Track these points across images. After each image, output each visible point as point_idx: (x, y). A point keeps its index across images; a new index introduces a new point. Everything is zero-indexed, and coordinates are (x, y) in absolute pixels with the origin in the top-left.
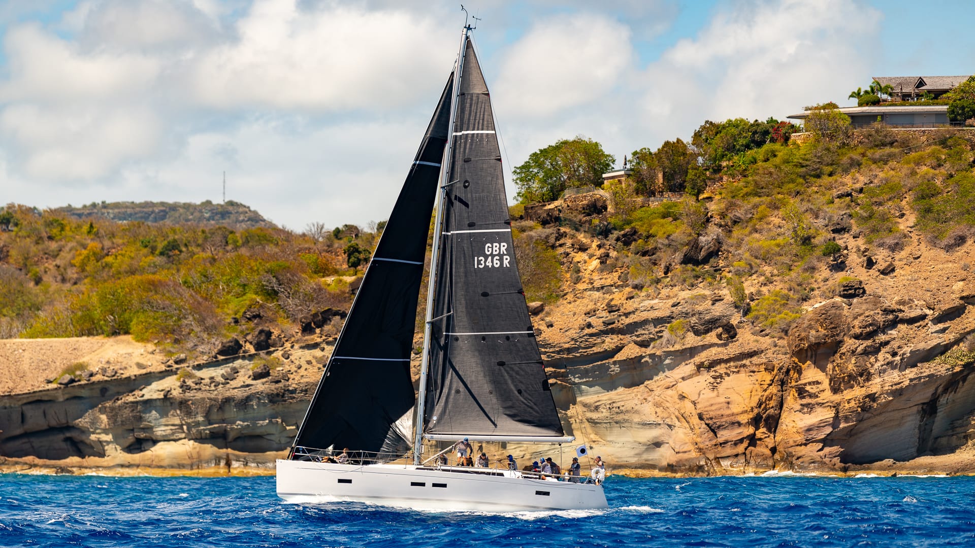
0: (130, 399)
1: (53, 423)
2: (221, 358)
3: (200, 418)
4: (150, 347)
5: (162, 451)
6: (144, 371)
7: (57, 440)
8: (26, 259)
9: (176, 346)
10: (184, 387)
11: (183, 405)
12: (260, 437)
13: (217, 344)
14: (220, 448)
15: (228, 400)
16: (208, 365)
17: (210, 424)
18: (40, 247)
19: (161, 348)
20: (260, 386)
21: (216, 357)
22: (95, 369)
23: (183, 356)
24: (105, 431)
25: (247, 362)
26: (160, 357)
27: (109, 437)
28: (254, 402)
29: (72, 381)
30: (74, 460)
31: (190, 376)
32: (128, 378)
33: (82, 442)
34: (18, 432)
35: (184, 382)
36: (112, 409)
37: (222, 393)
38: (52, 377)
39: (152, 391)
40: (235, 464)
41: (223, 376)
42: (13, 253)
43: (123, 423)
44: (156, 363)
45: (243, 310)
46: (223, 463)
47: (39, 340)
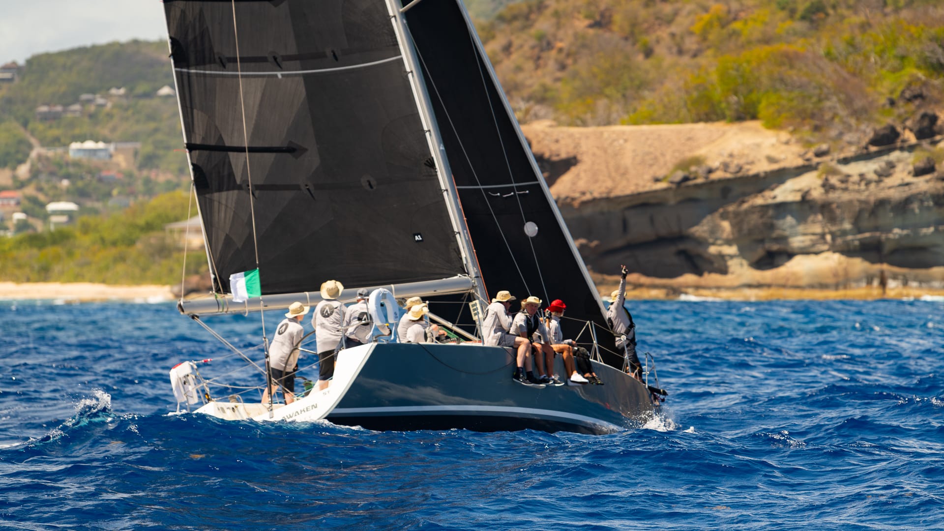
0: (759, 201)
1: (663, 232)
2: (873, 149)
3: (847, 226)
4: (784, 135)
5: (799, 266)
6: (775, 167)
7: (668, 254)
8: (634, 25)
9: (817, 134)
10: (827, 187)
11: (825, 209)
12: (923, 249)
13: (868, 131)
14: (873, 262)
15: (882, 203)
16: (857, 158)
17: (860, 231)
18: (651, 10)
19: (797, 136)
20: (923, 184)
21: (866, 148)
22: (715, 163)
23: (824, 147)
24: (729, 242)
25: (906, 154)
26: (796, 149)
27: (732, 250)
28: (915, 206)
29: (686, 179)
30: (689, 278)
31: (834, 172)
32: (756, 176)
33: (700, 256)
34: (619, 243)
35: (827, 180)
36: (737, 214)
37: (874, 193)
38: (661, 173)
39: (786, 192)
40: (892, 284)
41: (876, 172)
42: (618, 18)
43: (750, 232)
44: (790, 157)
45: (900, 89)
46: (876, 283)
47: (645, 128)
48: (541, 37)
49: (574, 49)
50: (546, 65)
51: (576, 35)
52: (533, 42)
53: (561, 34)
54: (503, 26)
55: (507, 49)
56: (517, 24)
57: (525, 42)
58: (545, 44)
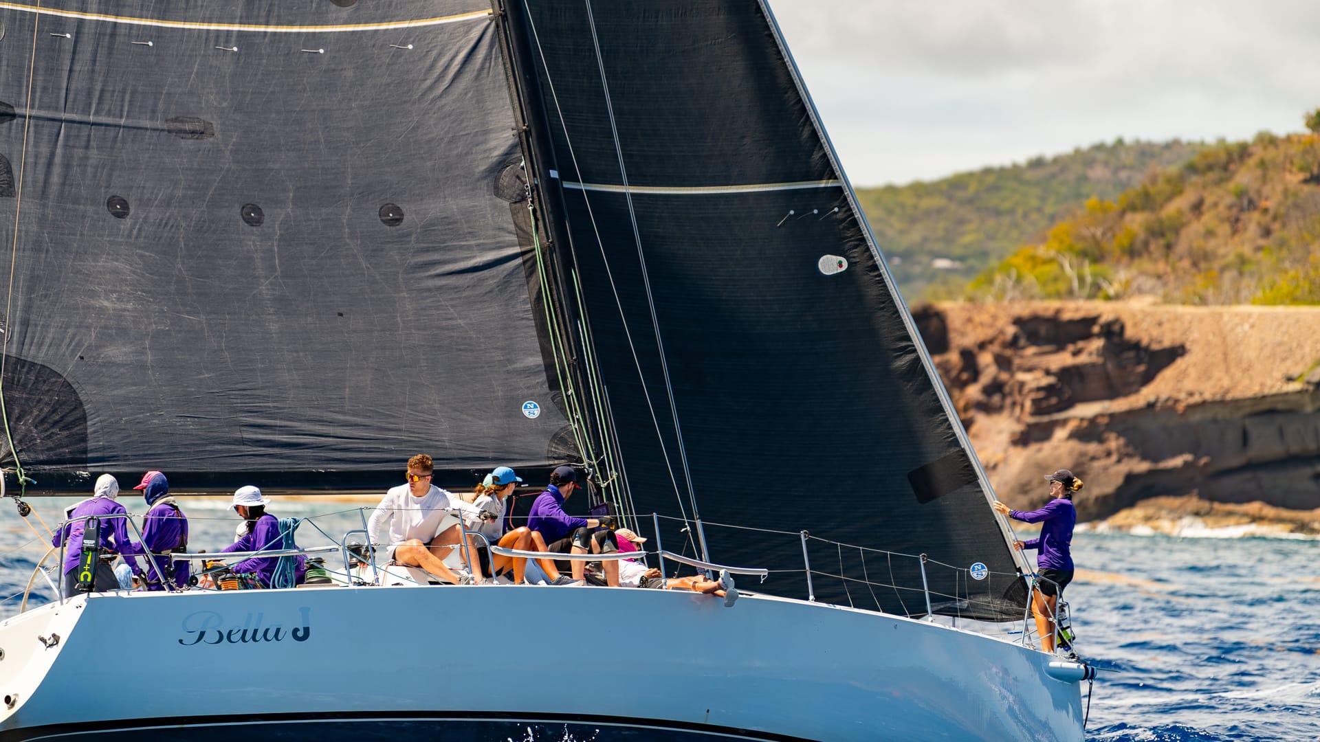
1: (1295, 448)
7: (1302, 477)
34: (1235, 462)
38: (1295, 372)
47: (1280, 309)
48: (1241, 194)
49: (1282, 210)
50: (1245, 229)
51: (1286, 192)
52: (1229, 200)
53: (1267, 190)
54: (1195, 179)
55: (1197, 208)
56: (1212, 176)
57: (1221, 198)
58: (1247, 202)
